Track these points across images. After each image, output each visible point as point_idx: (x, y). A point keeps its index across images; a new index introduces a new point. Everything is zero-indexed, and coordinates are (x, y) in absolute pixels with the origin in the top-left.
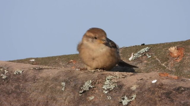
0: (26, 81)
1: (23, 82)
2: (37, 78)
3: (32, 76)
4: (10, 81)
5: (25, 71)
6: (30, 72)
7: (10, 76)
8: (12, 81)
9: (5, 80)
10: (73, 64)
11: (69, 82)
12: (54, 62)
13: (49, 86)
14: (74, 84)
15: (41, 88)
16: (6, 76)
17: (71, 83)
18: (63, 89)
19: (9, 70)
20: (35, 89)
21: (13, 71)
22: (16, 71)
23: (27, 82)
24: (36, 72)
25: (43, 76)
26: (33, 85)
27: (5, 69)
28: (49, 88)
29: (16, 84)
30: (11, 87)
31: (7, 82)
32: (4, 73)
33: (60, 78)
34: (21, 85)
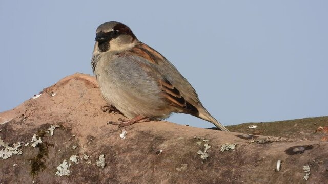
0: (242, 163)
1: (236, 165)
2: (261, 159)
3: (253, 155)
4: (214, 163)
5: (239, 146)
6: (248, 148)
7: (213, 155)
8: (217, 163)
9: (204, 160)
10: (323, 133)
11: (317, 165)
12: (290, 130)
13: (283, 171)
14: (325, 169)
15: (267, 175)
16: (206, 154)
17: (321, 167)
18: (306, 177)
19: (213, 144)
20: (258, 177)
21: (219, 146)
22: (224, 146)
23: (243, 165)
24: (259, 147)
25: (272, 154)
26: (254, 170)
27: (206, 142)
28: (282, 175)
29: (225, 169)
30: (216, 173)
31: (210, 165)
32: (203, 149)
33: (301, 157)
34: (234, 170)
